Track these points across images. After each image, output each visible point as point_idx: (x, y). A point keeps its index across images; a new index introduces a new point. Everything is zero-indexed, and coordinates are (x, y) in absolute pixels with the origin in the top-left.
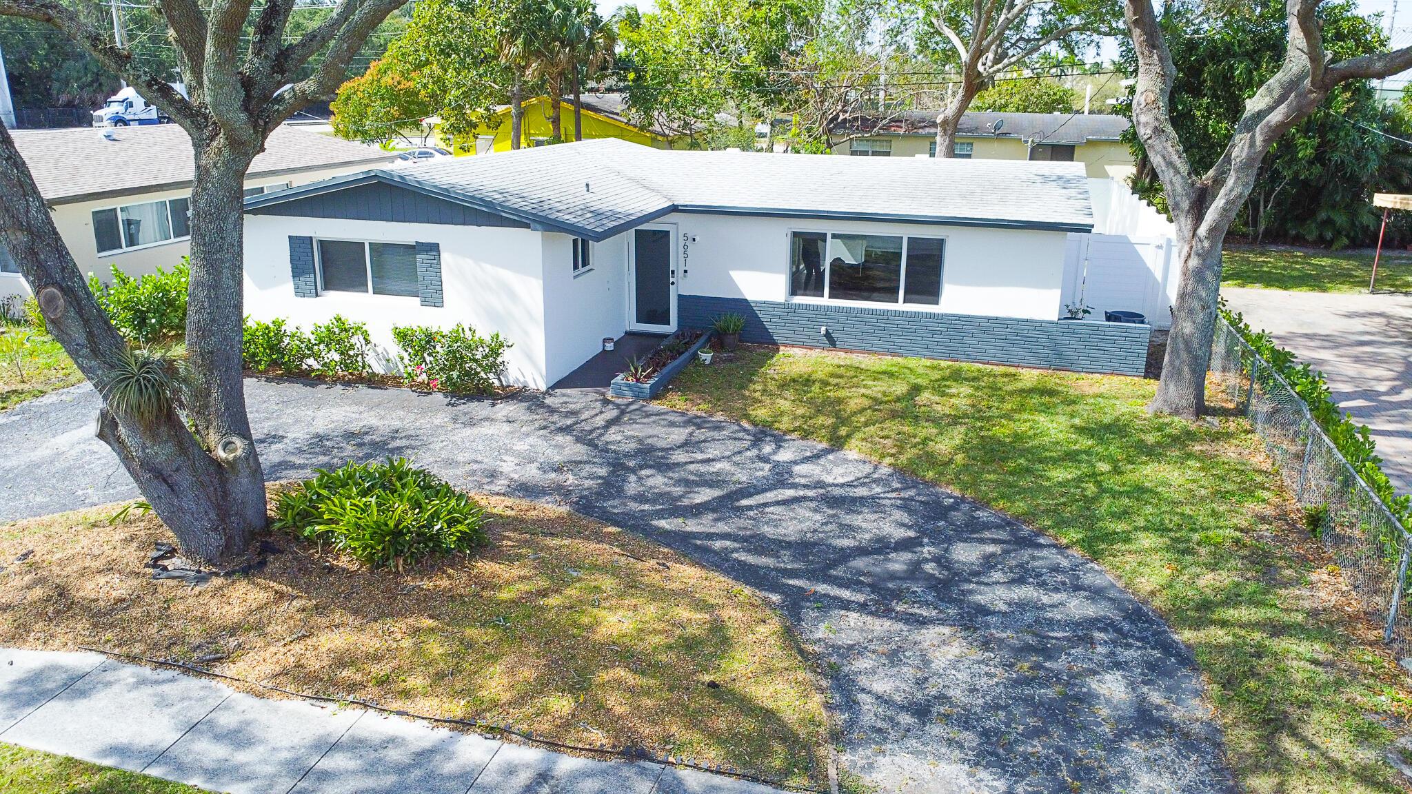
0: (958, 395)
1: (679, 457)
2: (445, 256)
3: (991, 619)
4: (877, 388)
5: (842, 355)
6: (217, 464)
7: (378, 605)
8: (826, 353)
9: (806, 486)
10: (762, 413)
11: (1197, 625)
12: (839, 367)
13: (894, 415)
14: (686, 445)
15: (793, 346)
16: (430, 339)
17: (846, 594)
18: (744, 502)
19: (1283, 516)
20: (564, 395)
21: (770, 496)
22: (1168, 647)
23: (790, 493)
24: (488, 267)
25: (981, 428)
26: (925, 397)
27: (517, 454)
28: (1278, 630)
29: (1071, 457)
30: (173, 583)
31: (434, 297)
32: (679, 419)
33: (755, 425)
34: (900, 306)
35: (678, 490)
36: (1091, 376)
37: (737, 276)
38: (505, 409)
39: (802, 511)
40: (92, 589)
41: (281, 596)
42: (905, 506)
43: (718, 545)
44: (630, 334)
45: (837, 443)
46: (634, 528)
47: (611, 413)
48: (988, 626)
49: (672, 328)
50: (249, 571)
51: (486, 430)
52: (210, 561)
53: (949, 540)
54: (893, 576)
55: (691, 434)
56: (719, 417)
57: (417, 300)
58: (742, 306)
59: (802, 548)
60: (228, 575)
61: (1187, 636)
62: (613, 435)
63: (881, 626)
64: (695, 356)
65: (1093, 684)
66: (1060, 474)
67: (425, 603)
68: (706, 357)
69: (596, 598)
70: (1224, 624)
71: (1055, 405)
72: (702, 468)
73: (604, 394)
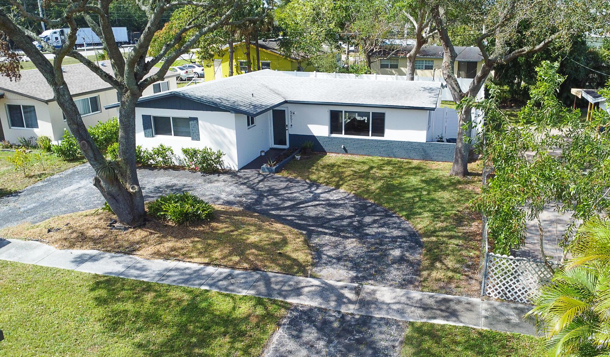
0: (386, 170)
1: (282, 192)
2: (200, 122)
3: (368, 237)
4: (357, 168)
5: (350, 156)
6: (130, 193)
7: (182, 235)
8: (344, 155)
9: (323, 201)
10: (314, 177)
11: (428, 236)
12: (346, 160)
13: (361, 177)
14: (286, 188)
15: (332, 153)
16: (195, 152)
17: (327, 231)
18: (301, 206)
21: (310, 204)
22: (418, 243)
23: (317, 203)
24: (215, 126)
25: (389, 181)
26: (374, 171)
27: (227, 192)
28: (452, 237)
29: (415, 190)
30: (117, 230)
31: (196, 137)
32: (285, 179)
33: (311, 181)
34: (370, 137)
35: (280, 202)
36: (438, 162)
37: (310, 126)
38: (223, 177)
39: (319, 208)
40: (91, 233)
41: (151, 234)
42: (354, 206)
43: (290, 218)
44: (272, 149)
45: (338, 187)
46: (263, 214)
47: (261, 178)
48: (367, 238)
49: (287, 146)
50: (141, 226)
51: (216, 184)
52: (128, 224)
53: (365, 216)
54: (343, 226)
55: (288, 185)
56: (299, 179)
57: (190, 138)
58: (313, 138)
59: (316, 219)
60: (134, 228)
61: (425, 239)
62: (261, 185)
63: (334, 239)
64: (294, 157)
65: (391, 252)
66: (408, 195)
67: (196, 234)
68: (298, 157)
69: (249, 232)
70: (437, 236)
71: (419, 173)
72: (289, 195)
73: (259, 171)
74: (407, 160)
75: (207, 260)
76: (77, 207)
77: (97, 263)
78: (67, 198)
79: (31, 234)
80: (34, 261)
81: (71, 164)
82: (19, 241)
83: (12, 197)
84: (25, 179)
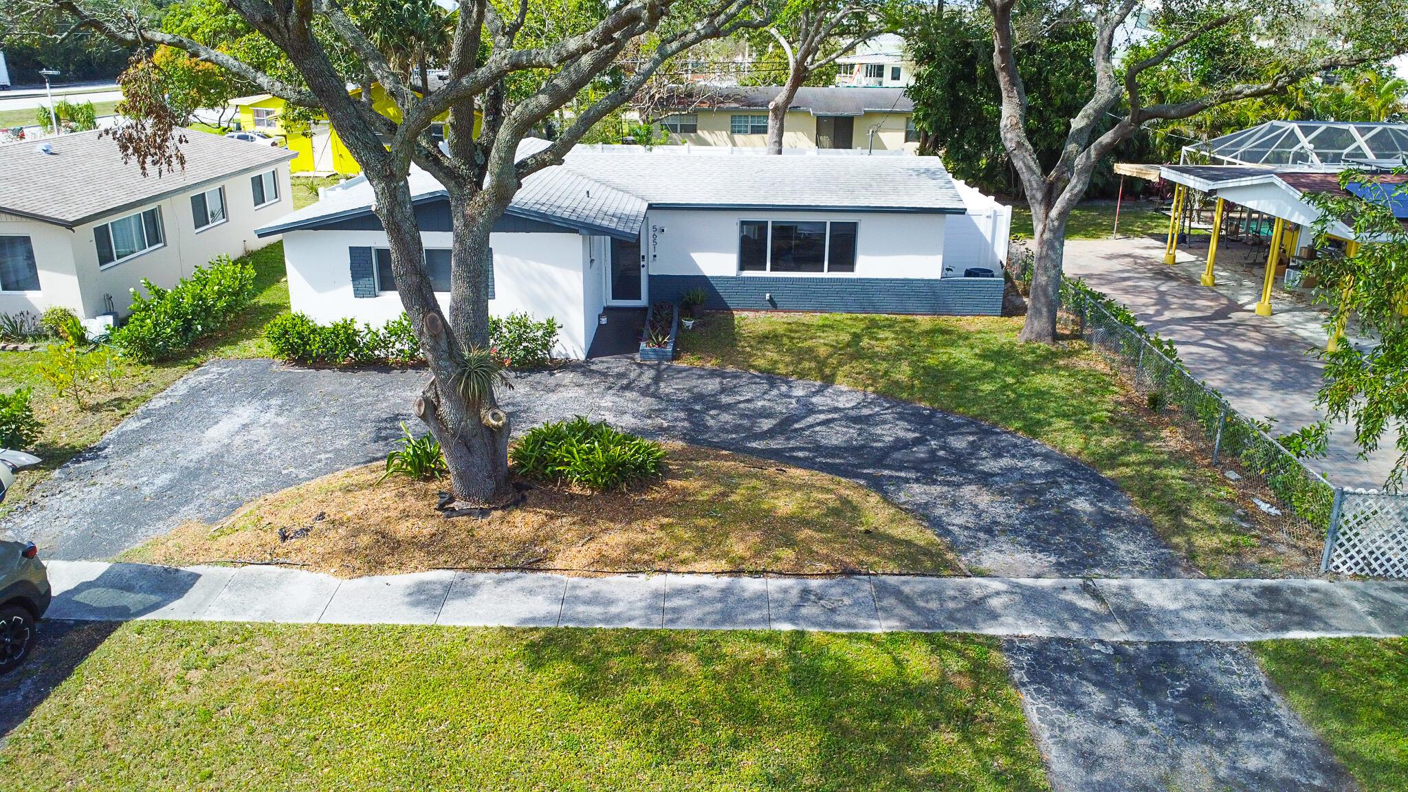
0: (887, 339)
1: (725, 399)
3: (996, 479)
4: (831, 337)
6: (490, 430)
7: (624, 514)
8: (769, 314)
9: (829, 411)
10: (760, 363)
11: (1112, 467)
12: (790, 324)
13: (854, 357)
14: (724, 391)
15: (743, 310)
17: (902, 474)
18: (797, 426)
19: (1130, 402)
20: (603, 362)
21: (810, 420)
22: (1102, 481)
23: (822, 417)
25: (918, 361)
26: (865, 342)
28: (1158, 465)
29: (986, 376)
32: (704, 372)
33: (760, 371)
34: (826, 274)
35: (745, 422)
36: (965, 318)
37: (695, 256)
38: (565, 377)
39: (838, 428)
42: (901, 417)
43: (800, 454)
44: (608, 310)
45: (829, 381)
46: (738, 451)
47: (652, 373)
48: (997, 482)
49: (643, 301)
50: (517, 503)
51: (566, 394)
52: (485, 501)
53: (943, 436)
54: (923, 461)
55: (721, 383)
56: (730, 369)
58: (703, 280)
59: (849, 449)
60: (503, 508)
61: (1108, 473)
62: (665, 388)
63: (936, 490)
64: (682, 324)
65: (1071, 504)
68: (689, 323)
70: (1127, 465)
71: (956, 341)
72: (749, 405)
73: (633, 359)
74: (903, 317)
75: (723, 565)
76: (284, 472)
77: (472, 599)
78: (239, 454)
79: (236, 548)
80: (307, 614)
81: (170, 372)
82: (218, 568)
83: (88, 463)
84: (81, 415)
